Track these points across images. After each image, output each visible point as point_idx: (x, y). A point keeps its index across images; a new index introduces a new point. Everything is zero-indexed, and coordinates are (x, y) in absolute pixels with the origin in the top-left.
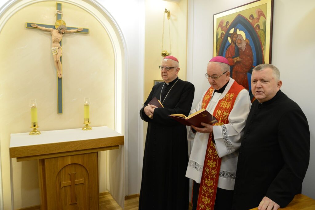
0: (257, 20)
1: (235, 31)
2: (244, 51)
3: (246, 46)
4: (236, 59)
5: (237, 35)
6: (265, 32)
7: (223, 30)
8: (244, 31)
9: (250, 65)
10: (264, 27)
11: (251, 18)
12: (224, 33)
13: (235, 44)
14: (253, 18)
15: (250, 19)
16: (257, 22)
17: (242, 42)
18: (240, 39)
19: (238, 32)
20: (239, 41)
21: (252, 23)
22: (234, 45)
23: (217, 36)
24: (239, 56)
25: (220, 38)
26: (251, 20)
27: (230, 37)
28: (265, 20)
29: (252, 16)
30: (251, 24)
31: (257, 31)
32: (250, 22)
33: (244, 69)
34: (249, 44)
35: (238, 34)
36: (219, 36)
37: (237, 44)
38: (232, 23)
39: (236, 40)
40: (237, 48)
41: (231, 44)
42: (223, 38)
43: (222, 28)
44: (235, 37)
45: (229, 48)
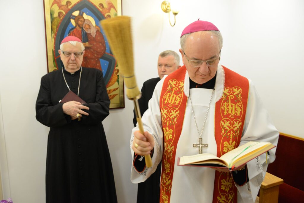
0: (107, 10)
1: (81, 15)
2: (94, 37)
3: (96, 32)
7: (62, 9)
8: (93, 17)
9: (103, 52)
11: (101, 7)
12: (64, 13)
13: (82, 28)
14: (103, 7)
15: (99, 7)
17: (91, 27)
18: (88, 25)
19: (85, 16)
20: (87, 26)
21: (103, 12)
22: (81, 29)
23: (52, 15)
24: (88, 42)
25: (56, 17)
26: (101, 8)
27: (74, 19)
29: (101, 5)
30: (101, 12)
32: (99, 10)
33: (96, 55)
34: (99, 31)
35: (85, 18)
36: (56, 15)
37: (84, 29)
38: (75, 5)
39: (83, 24)
40: (85, 32)
41: (76, 28)
42: (62, 18)
43: (60, 7)
44: (82, 21)
45: (73, 31)
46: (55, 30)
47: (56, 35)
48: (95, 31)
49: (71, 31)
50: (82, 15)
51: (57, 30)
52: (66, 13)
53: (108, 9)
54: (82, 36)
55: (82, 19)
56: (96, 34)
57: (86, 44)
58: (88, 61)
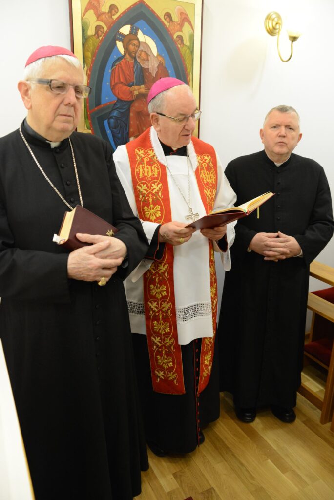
0: (178, 26)
1: (133, 32)
2: (154, 76)
3: (158, 67)
4: (138, 90)
5: (139, 42)
6: (192, 52)
7: (101, 21)
8: (153, 39)
10: (190, 44)
11: (168, 19)
12: (105, 29)
13: (135, 58)
14: (171, 20)
15: (165, 19)
16: (179, 31)
17: (150, 58)
18: (145, 52)
19: (141, 36)
20: (143, 55)
21: (170, 30)
22: (134, 60)
23: (84, 30)
24: (144, 84)
25: (92, 36)
26: (168, 22)
27: (122, 41)
28: (192, 31)
29: (168, 15)
30: (167, 30)
31: (179, 46)
32: (164, 25)
34: (164, 65)
35: (140, 40)
37: (139, 60)
38: (124, 13)
39: (137, 51)
40: (139, 67)
41: (125, 57)
42: (102, 38)
43: (99, 15)
44: (135, 45)
45: (120, 64)
46: (90, 60)
47: (90, 69)
48: (156, 66)
49: (116, 64)
50: (136, 34)
51: (92, 59)
52: (109, 28)
53: (179, 24)
54: (134, 73)
55: (135, 42)
56: (157, 70)
57: (141, 88)
58: (143, 119)
